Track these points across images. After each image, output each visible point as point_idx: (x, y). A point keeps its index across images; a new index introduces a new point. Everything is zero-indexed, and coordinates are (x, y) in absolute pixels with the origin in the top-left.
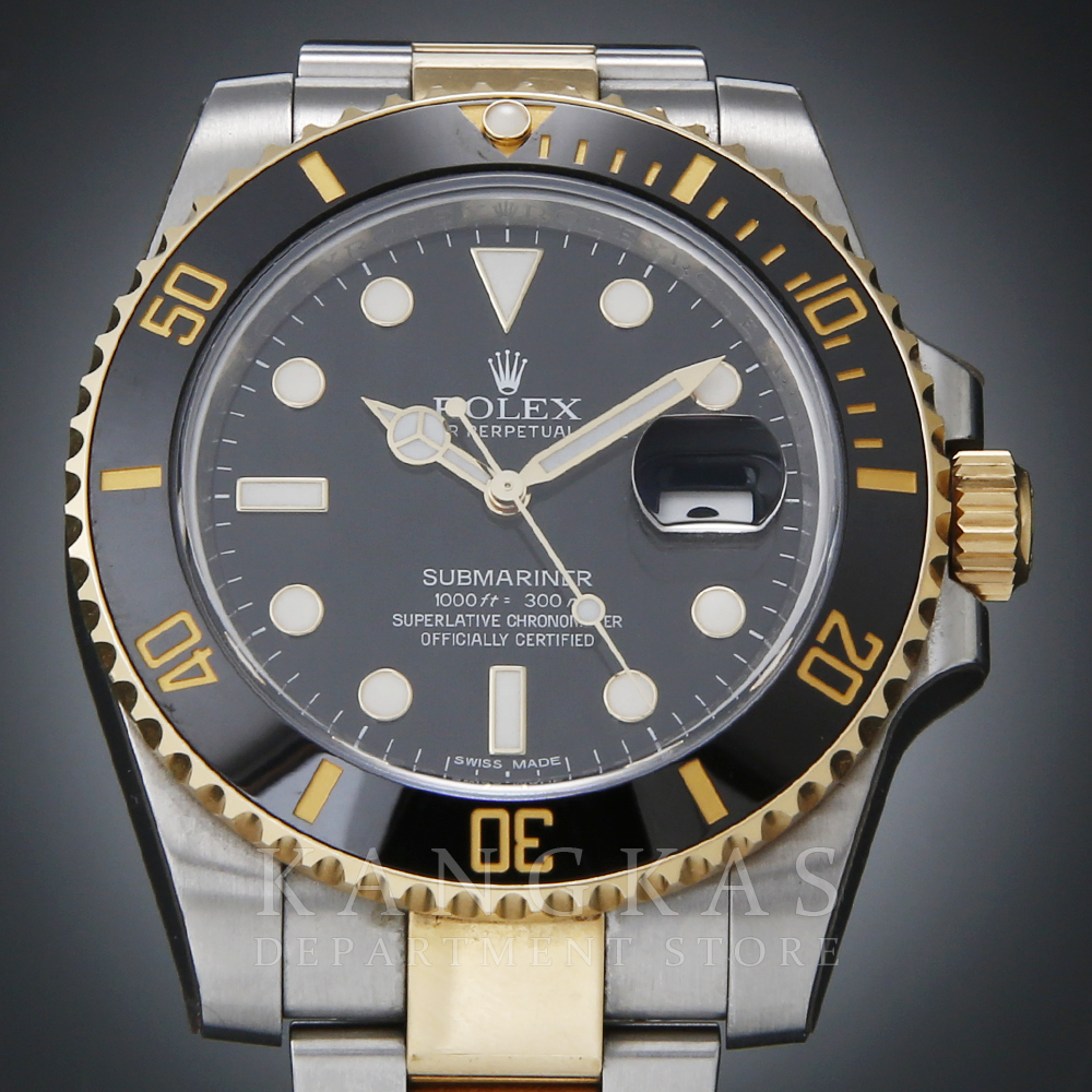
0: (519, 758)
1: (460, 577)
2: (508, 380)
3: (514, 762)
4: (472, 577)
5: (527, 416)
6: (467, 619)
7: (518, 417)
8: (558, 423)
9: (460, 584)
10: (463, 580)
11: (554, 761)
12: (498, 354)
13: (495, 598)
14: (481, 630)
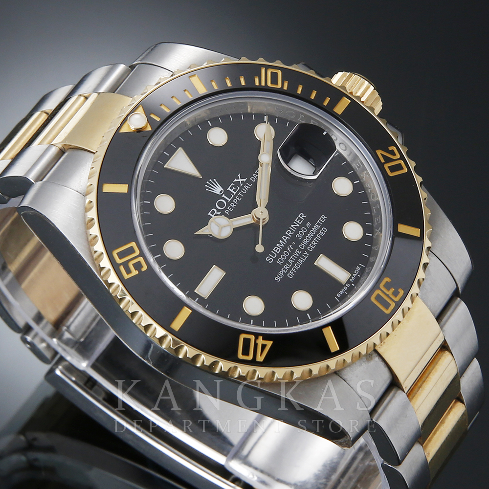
0: (350, 278)
1: (276, 251)
2: (218, 189)
3: (351, 280)
4: (278, 247)
5: (235, 193)
6: (292, 259)
7: (233, 196)
8: (243, 186)
9: (278, 253)
10: (278, 251)
11: (358, 269)
12: (206, 186)
13: (291, 246)
14: (299, 258)
